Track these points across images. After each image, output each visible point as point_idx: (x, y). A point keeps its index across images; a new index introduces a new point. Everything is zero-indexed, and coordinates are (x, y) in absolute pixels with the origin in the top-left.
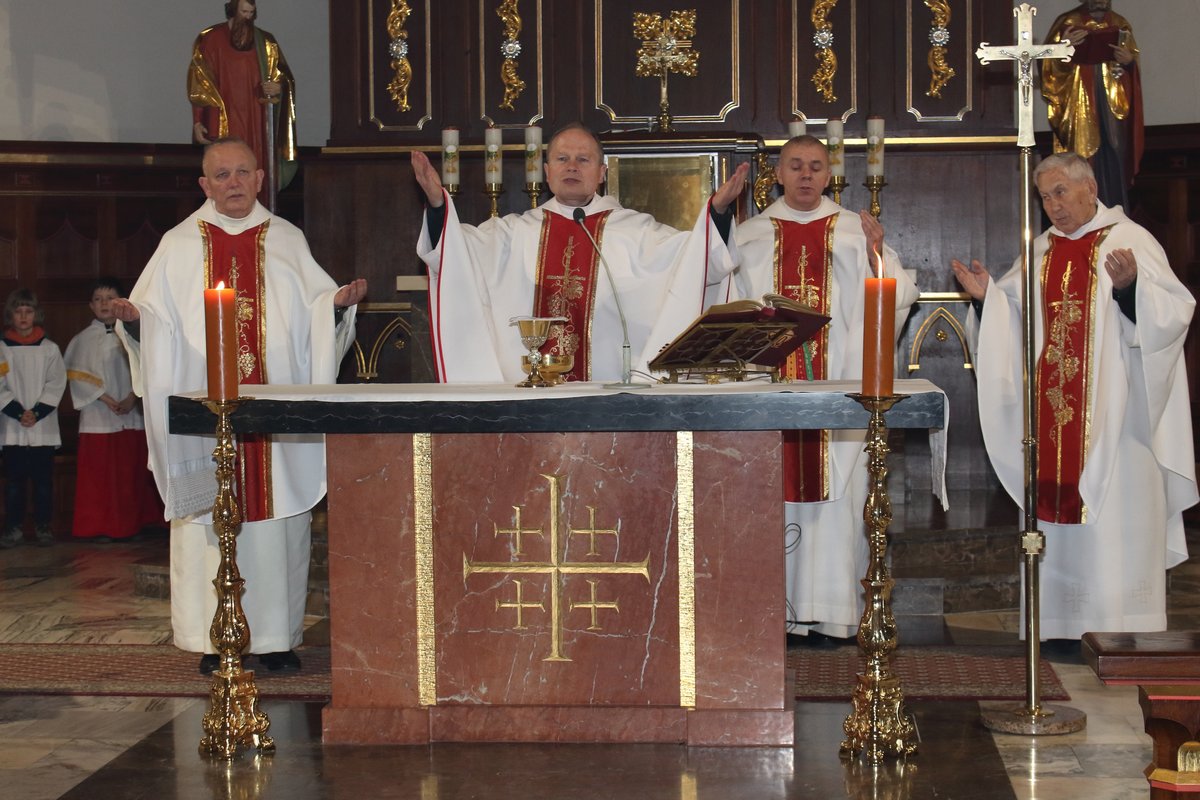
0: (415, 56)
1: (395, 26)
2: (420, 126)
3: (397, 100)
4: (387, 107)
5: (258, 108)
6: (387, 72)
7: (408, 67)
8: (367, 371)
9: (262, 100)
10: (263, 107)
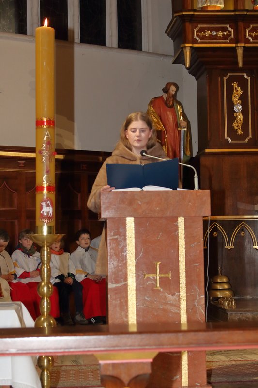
0: (244, 112)
1: (235, 99)
2: (247, 140)
3: (237, 130)
4: (232, 132)
5: (177, 132)
6: (232, 118)
7: (242, 117)
8: (230, 246)
9: (179, 129)
10: (179, 132)
